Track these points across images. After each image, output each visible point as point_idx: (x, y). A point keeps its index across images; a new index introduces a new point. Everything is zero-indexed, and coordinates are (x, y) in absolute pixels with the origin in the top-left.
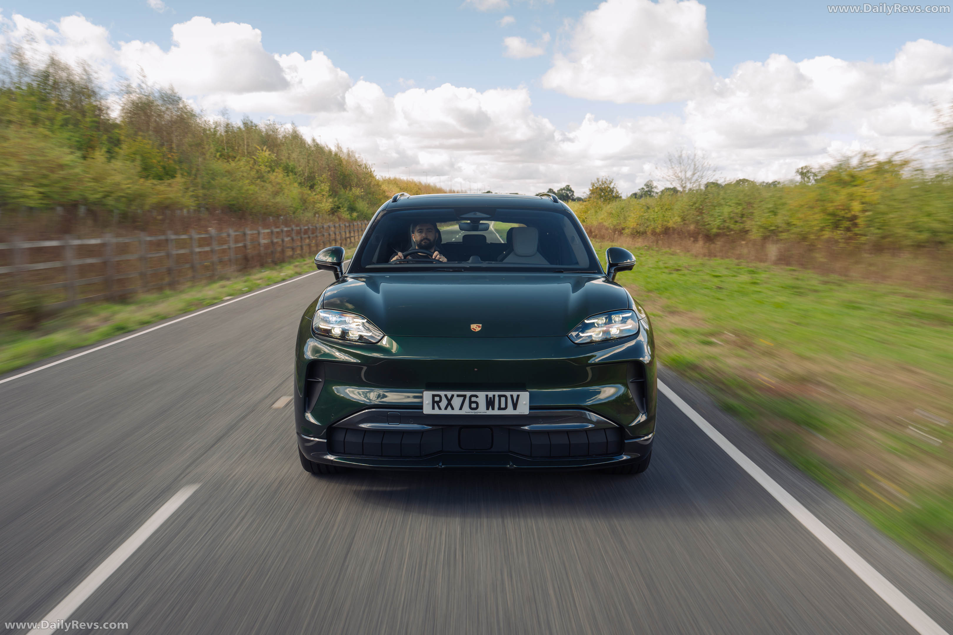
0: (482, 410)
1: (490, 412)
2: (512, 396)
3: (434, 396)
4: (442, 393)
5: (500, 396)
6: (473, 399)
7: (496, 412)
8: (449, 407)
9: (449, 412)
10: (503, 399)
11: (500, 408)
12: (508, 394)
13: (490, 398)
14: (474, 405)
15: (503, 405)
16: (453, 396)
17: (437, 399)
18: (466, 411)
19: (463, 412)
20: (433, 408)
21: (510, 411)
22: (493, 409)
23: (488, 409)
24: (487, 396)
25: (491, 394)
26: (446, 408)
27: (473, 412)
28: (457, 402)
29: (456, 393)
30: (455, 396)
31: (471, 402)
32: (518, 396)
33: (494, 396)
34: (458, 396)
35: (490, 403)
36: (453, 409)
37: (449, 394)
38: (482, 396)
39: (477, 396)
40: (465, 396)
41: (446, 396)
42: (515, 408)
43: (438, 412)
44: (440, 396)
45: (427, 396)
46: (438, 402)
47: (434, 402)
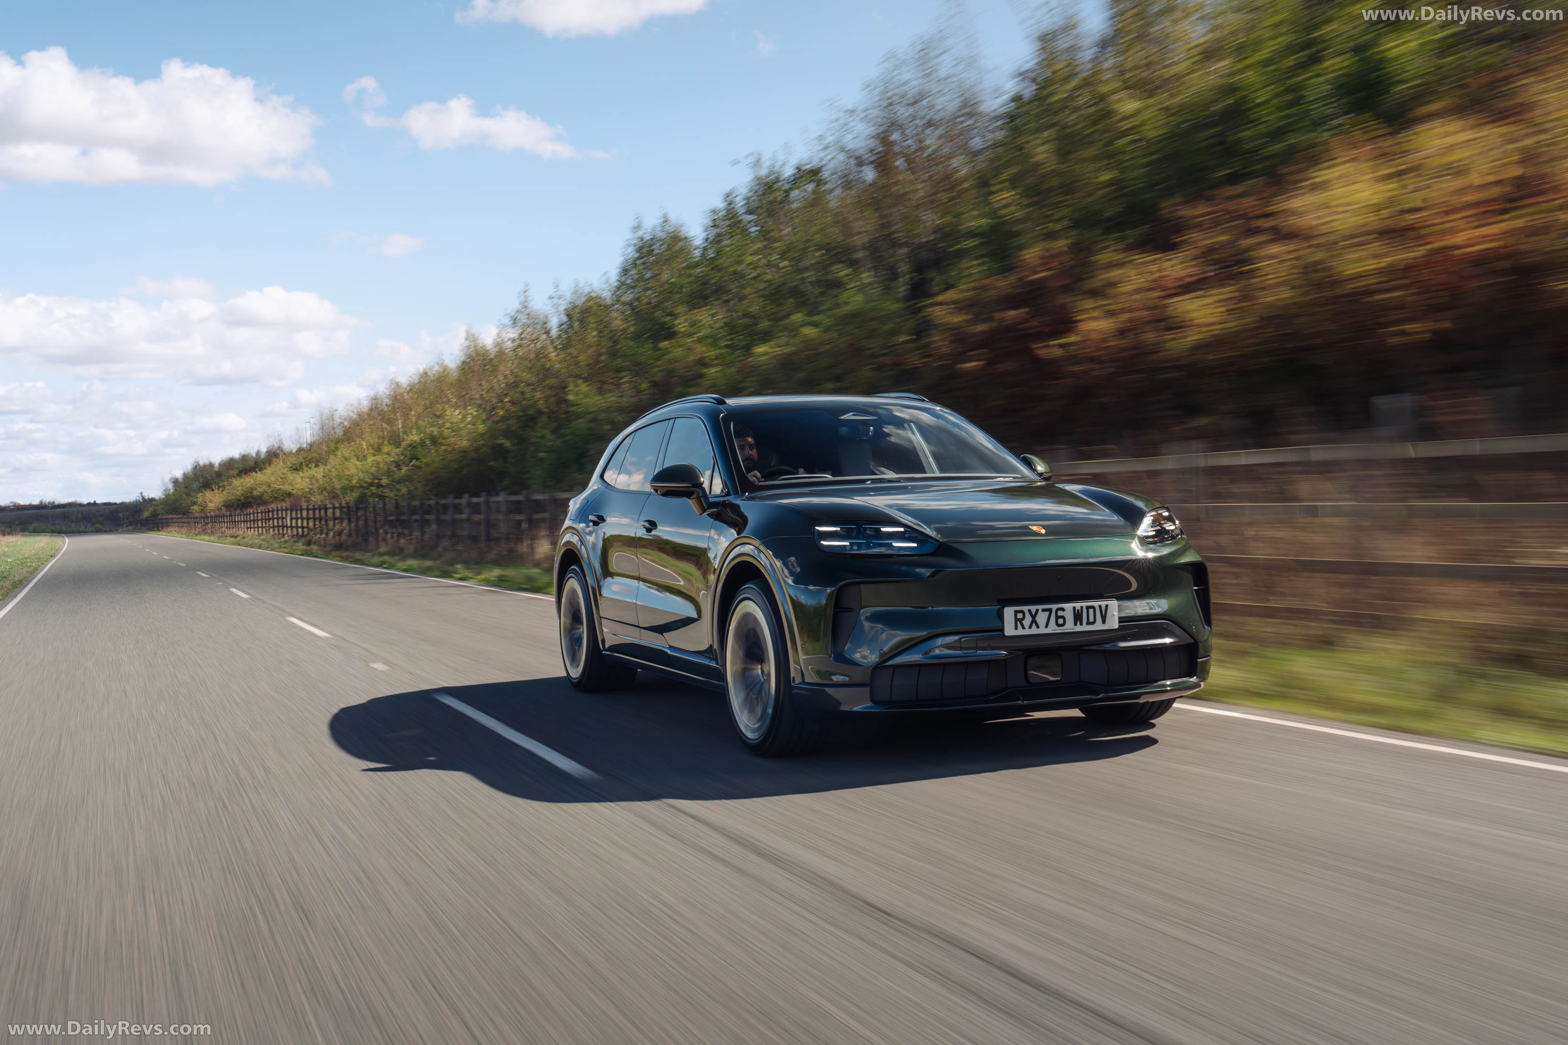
0: (1070, 626)
1: (1079, 628)
2: (1100, 606)
3: (1016, 612)
4: (1025, 608)
5: (1088, 608)
6: (1060, 613)
7: (1085, 628)
8: (1034, 625)
9: (1034, 631)
10: (1091, 611)
11: (1088, 623)
12: (1096, 604)
13: (1078, 610)
14: (1061, 621)
15: (1091, 620)
16: (1037, 611)
17: (1020, 616)
18: (1053, 628)
19: (1048, 631)
20: (1016, 628)
21: (1098, 626)
22: (1081, 624)
23: (1076, 624)
24: (1074, 608)
25: (1078, 605)
26: (1030, 627)
27: (1059, 630)
28: (1042, 618)
29: (1040, 607)
30: (1040, 611)
31: (1057, 617)
32: (1107, 606)
33: (1082, 607)
34: (1043, 610)
35: (1078, 617)
36: (1038, 627)
37: (1033, 608)
38: (1069, 609)
39: (1063, 609)
40: (1050, 610)
41: (1030, 611)
42: (1104, 622)
43: (1020, 632)
44: (1022, 612)
45: (1009, 613)
46: (1021, 620)
47: (1016, 620)
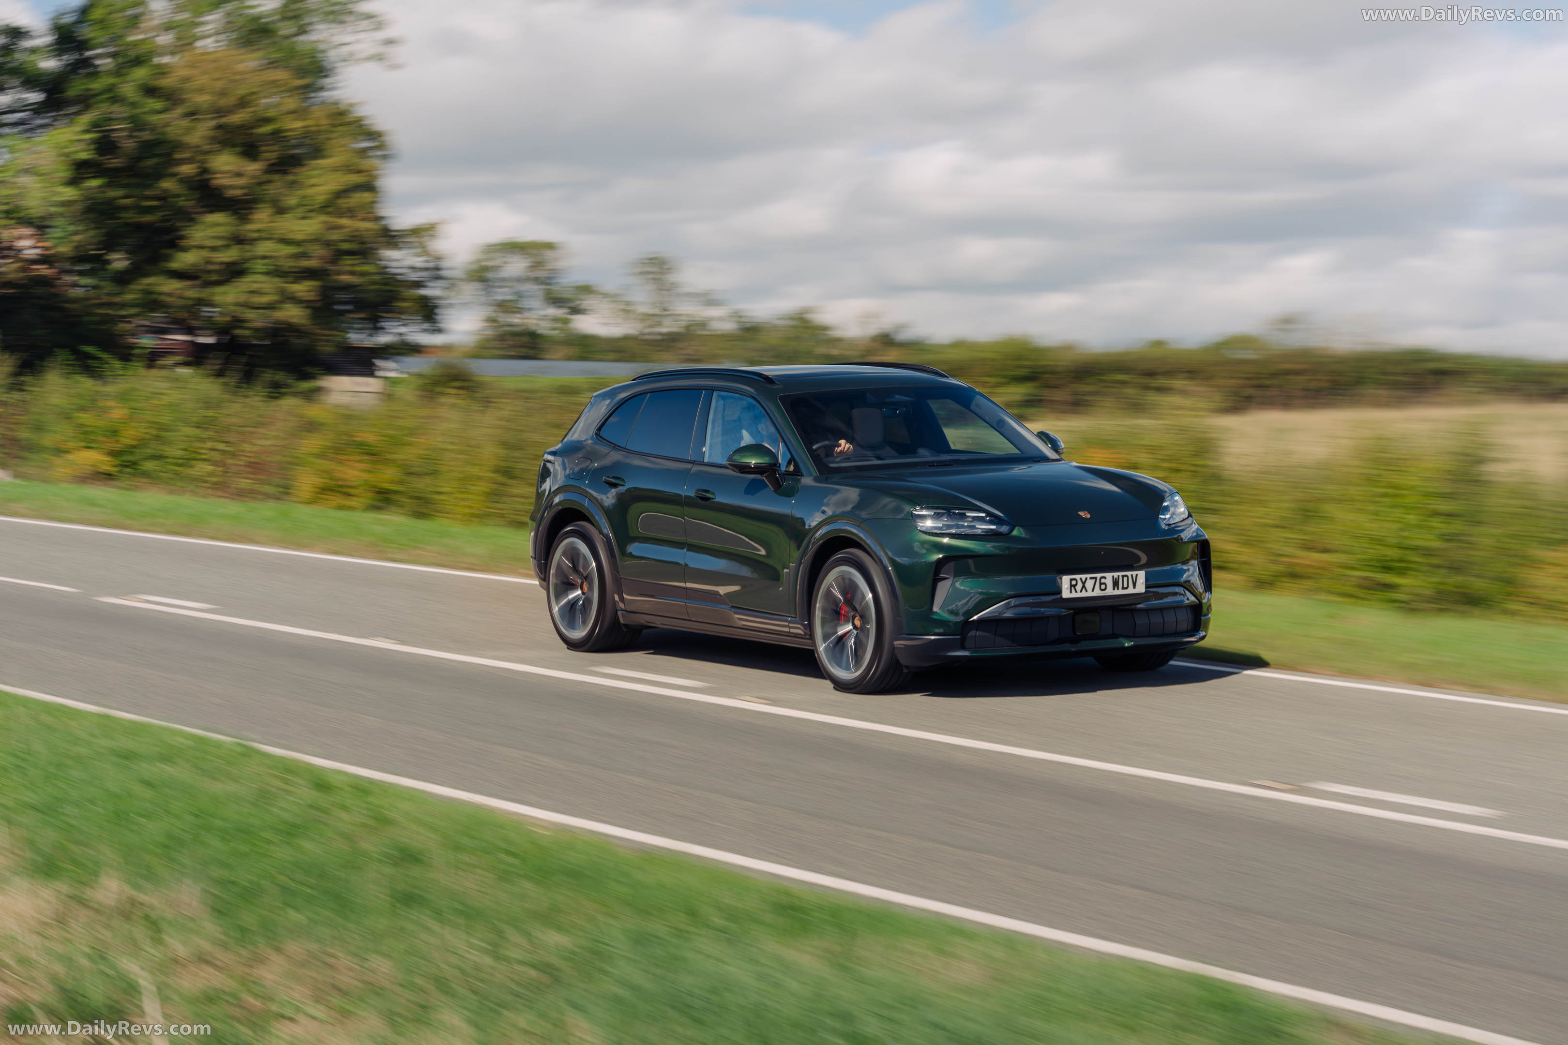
0: (1110, 591)
1: (1116, 592)
2: (1132, 575)
3: (1071, 580)
4: (1078, 577)
5: (1123, 576)
6: (1103, 581)
7: (1120, 592)
8: (1084, 590)
9: (1084, 594)
10: (1125, 579)
11: (1123, 588)
12: (1129, 573)
13: (1116, 578)
14: (1103, 587)
15: (1125, 586)
16: (1086, 579)
17: (1074, 582)
18: (1097, 593)
19: (1095, 594)
20: (1071, 592)
21: (1131, 591)
22: (1118, 589)
23: (1114, 589)
24: (1113, 577)
25: (1116, 575)
26: (1081, 591)
27: (1102, 594)
28: (1089, 584)
29: (1089, 576)
30: (1088, 579)
31: (1101, 584)
32: (1137, 575)
33: (1119, 576)
34: (1091, 578)
35: (1116, 584)
36: (1086, 591)
37: (1083, 577)
38: (1109, 577)
39: (1105, 578)
40: (1096, 578)
41: (1081, 579)
42: (1134, 587)
43: (1074, 595)
44: (1075, 579)
45: (1066, 580)
46: (1075, 586)
47: (1071, 586)
